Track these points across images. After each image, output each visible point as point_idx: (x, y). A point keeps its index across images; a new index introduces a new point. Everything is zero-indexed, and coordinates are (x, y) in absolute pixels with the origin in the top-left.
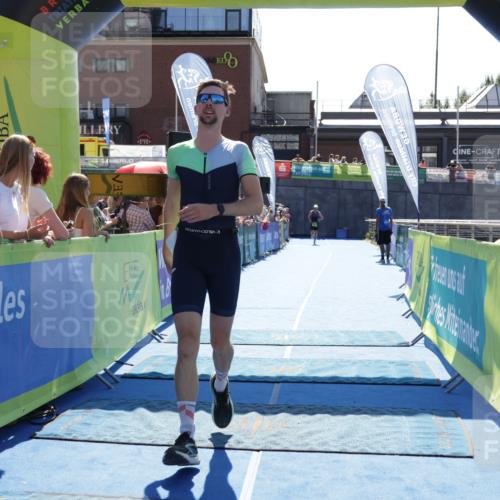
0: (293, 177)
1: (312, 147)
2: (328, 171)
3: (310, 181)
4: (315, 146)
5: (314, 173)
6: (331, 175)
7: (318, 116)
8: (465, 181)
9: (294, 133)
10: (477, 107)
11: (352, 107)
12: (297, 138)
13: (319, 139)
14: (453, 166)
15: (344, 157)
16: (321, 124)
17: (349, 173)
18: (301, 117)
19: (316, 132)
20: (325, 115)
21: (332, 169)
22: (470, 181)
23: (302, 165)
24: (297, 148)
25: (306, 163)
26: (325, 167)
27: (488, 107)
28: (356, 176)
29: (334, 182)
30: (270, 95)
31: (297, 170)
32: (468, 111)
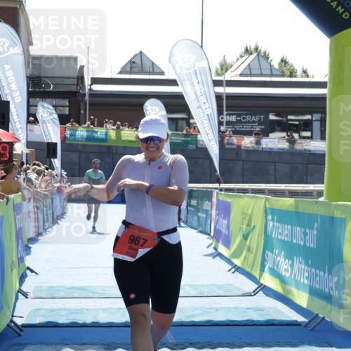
0: (67, 142)
1: (82, 112)
2: (103, 136)
3: (84, 146)
4: (86, 111)
5: (88, 139)
6: (105, 140)
7: (87, 81)
8: (234, 147)
9: (64, 98)
10: (241, 75)
11: (120, 73)
12: (66, 102)
13: (89, 105)
14: (223, 132)
15: (119, 123)
16: (90, 90)
17: (123, 138)
18: (67, 81)
19: (87, 98)
20: (95, 81)
21: (106, 134)
22: (239, 147)
23: (76, 130)
24: (67, 113)
25: (81, 128)
26: (100, 132)
27: (251, 75)
28: (131, 141)
29: (109, 147)
30: (35, 58)
31: (71, 135)
32: (234, 79)
